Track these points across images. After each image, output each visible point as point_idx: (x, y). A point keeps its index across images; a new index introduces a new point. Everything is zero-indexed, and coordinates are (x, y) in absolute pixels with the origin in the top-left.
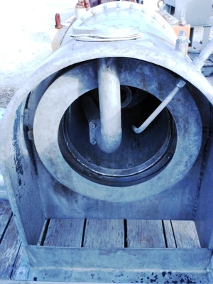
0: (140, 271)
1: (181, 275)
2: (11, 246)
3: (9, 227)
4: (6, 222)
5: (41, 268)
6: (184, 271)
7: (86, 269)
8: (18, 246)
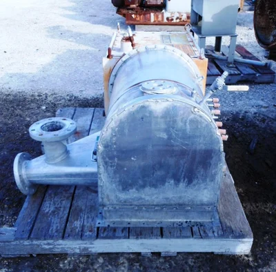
0: (172, 220)
1: (196, 222)
2: (77, 220)
3: (72, 208)
4: (69, 205)
5: (111, 220)
6: (199, 220)
7: (139, 220)
8: (82, 220)
